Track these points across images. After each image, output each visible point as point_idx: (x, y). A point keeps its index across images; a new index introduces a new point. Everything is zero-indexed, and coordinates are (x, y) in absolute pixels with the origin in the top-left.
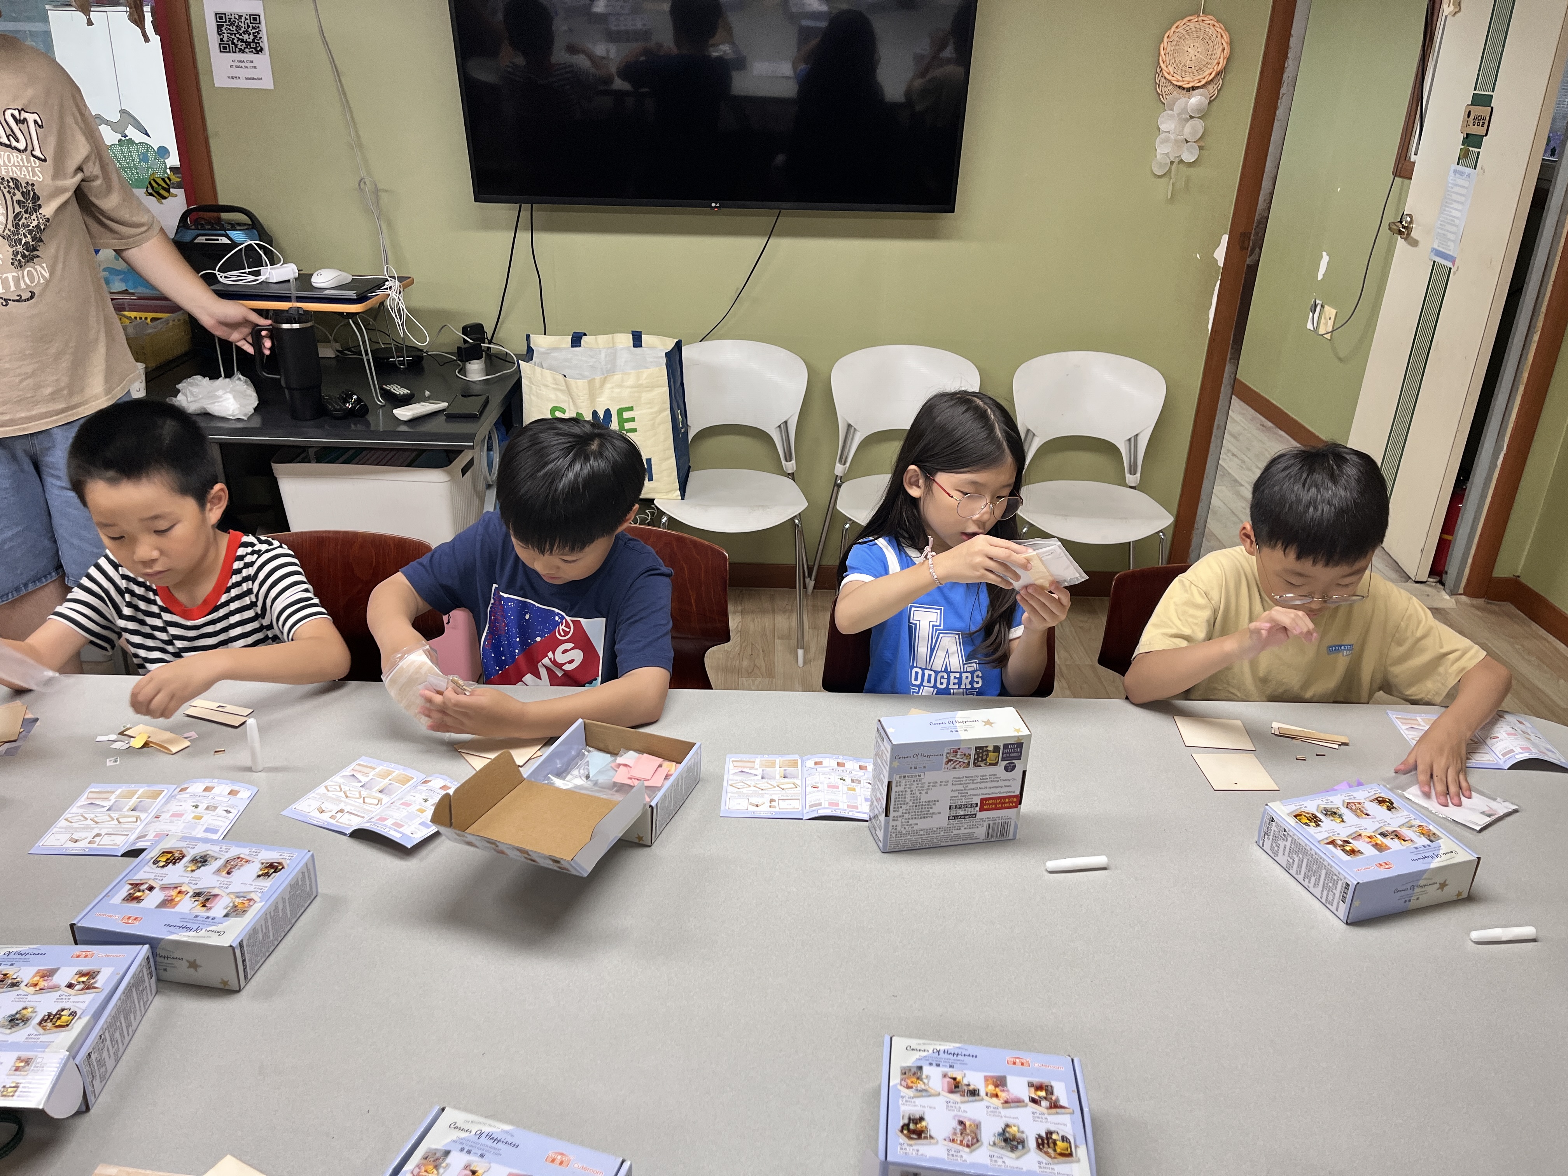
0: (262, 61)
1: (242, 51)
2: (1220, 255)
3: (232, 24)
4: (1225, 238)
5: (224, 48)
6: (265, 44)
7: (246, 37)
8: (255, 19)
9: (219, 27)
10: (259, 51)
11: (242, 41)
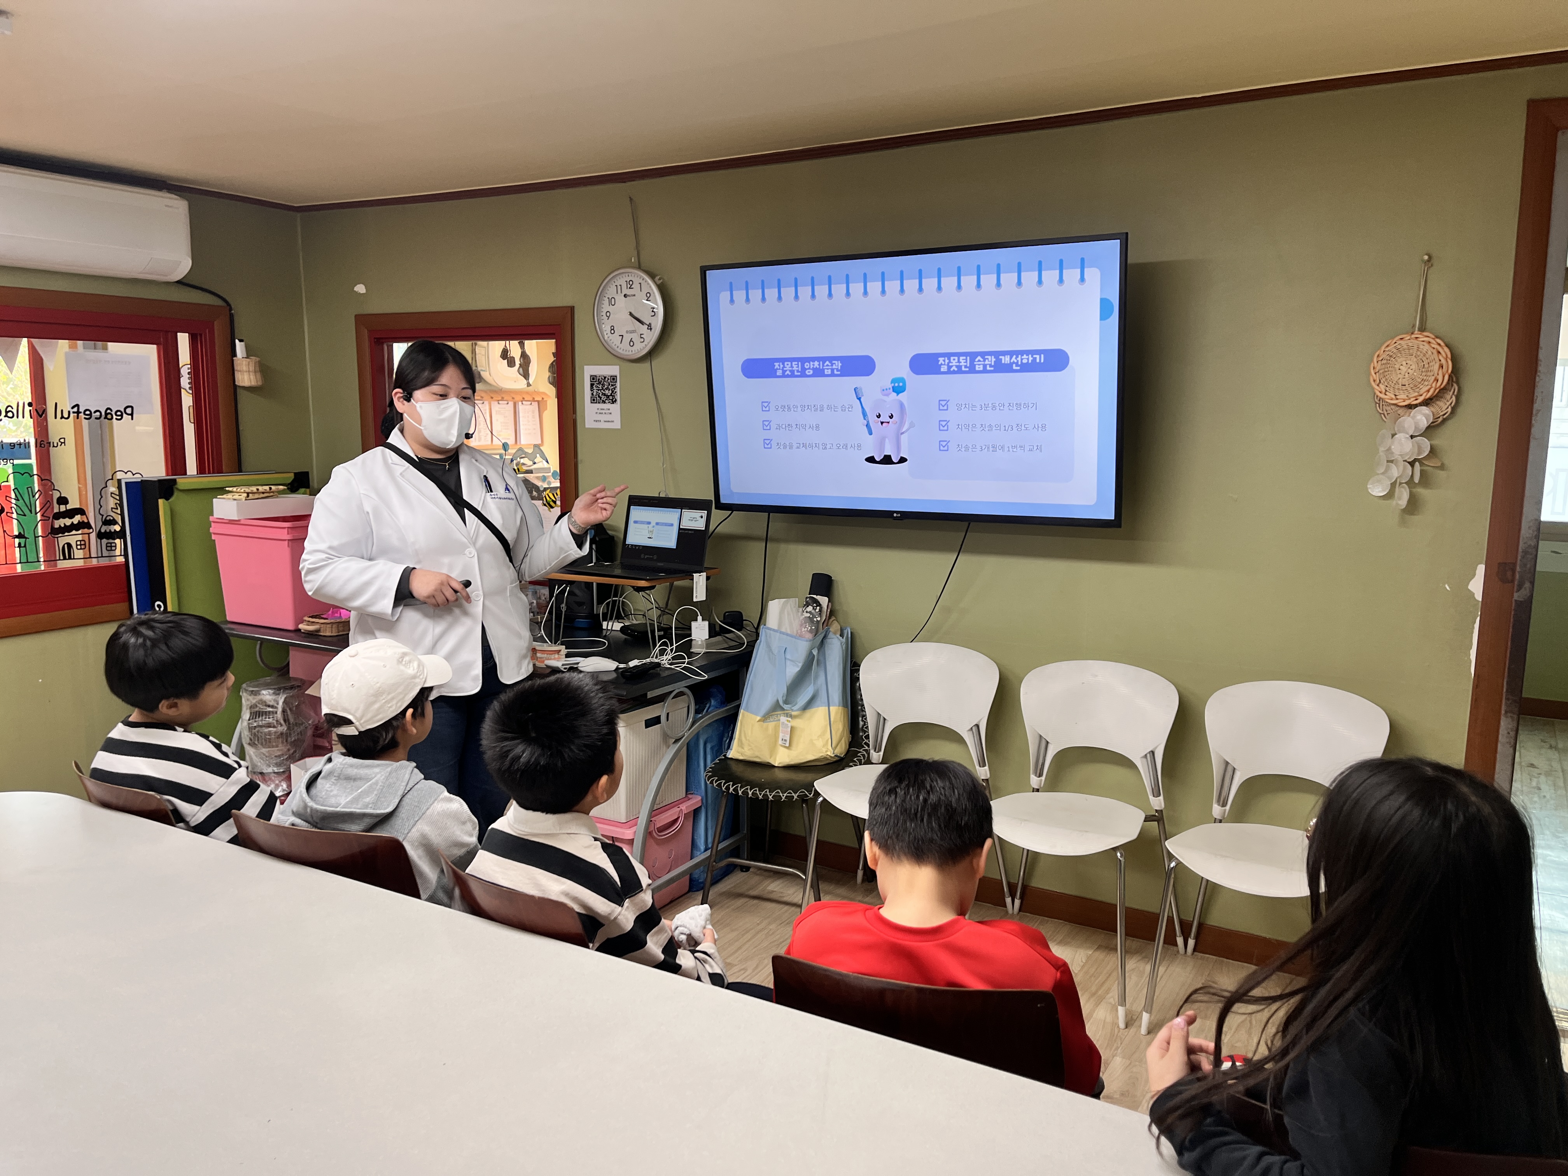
0: (615, 408)
1: (604, 402)
2: (1477, 586)
3: (599, 383)
4: (1481, 569)
5: (593, 401)
6: (618, 397)
7: (607, 392)
8: (614, 379)
9: (592, 385)
10: (614, 402)
11: (604, 395)
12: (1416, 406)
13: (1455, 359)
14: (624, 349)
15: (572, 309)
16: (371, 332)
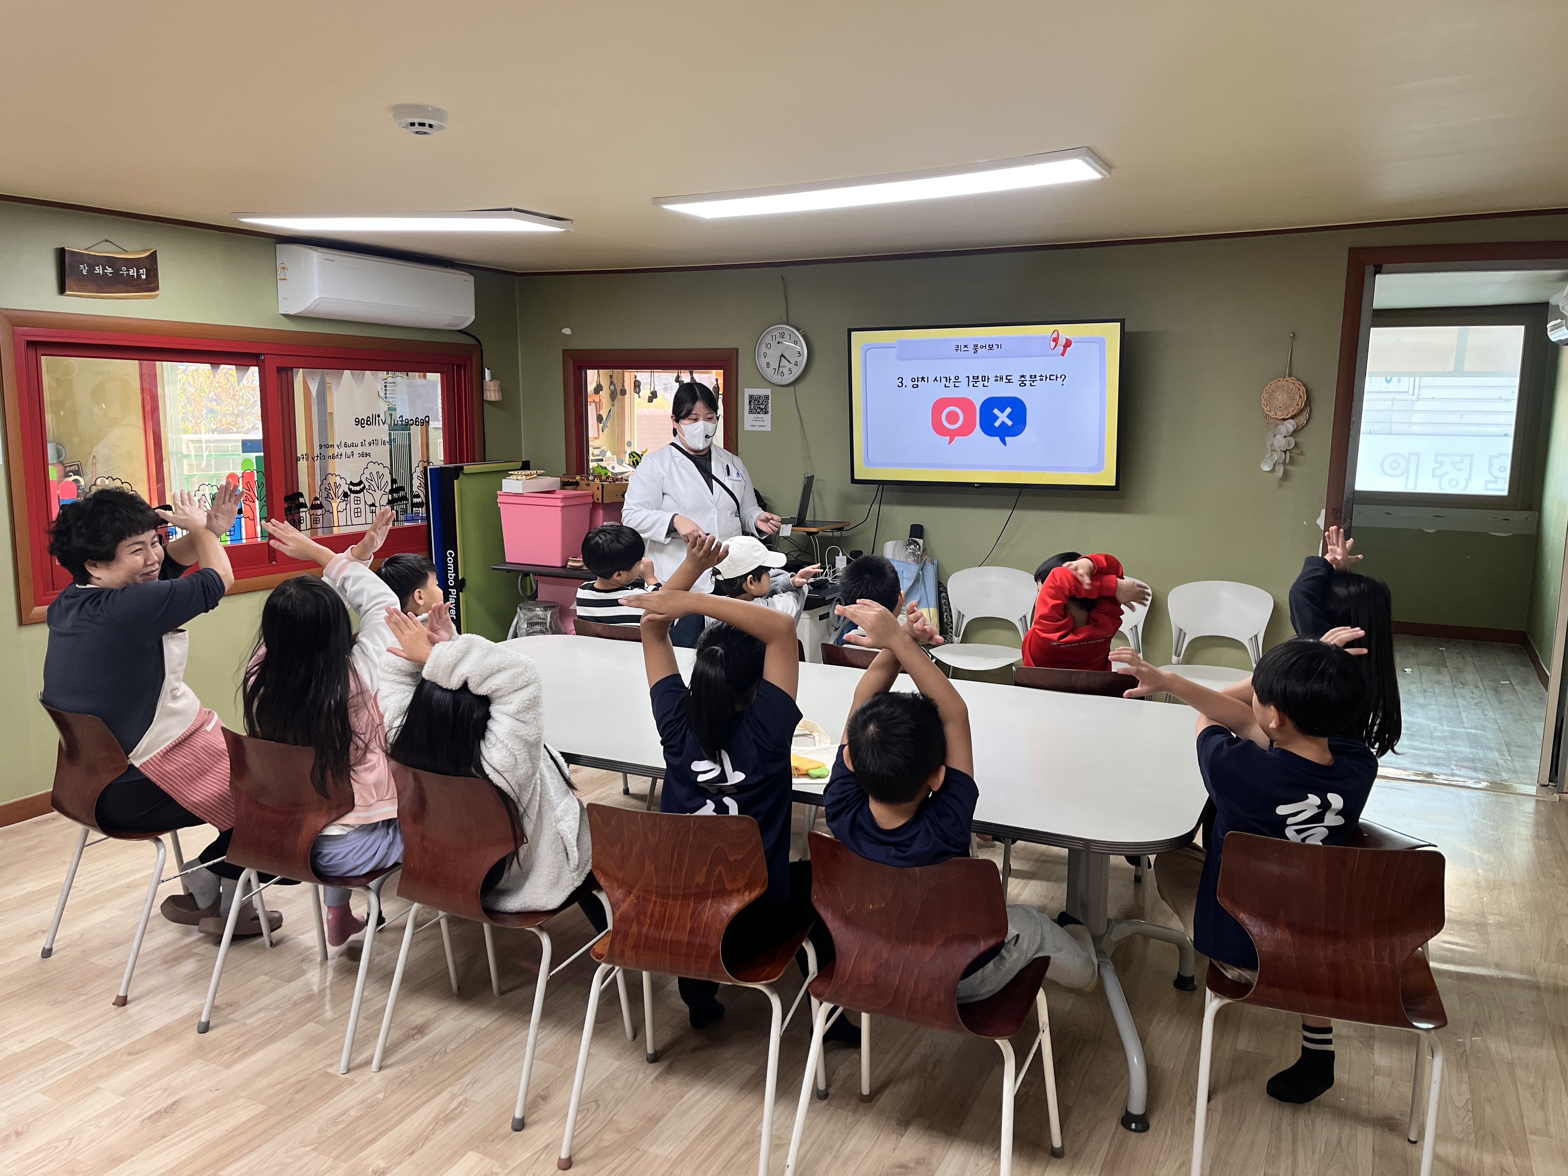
0: (767, 418)
1: (759, 413)
2: (1321, 522)
3: (756, 400)
4: (1323, 511)
5: (751, 412)
6: (770, 410)
8: (766, 398)
9: (750, 402)
10: (766, 413)
11: (760, 408)
12: (1287, 419)
13: (1308, 392)
14: (777, 379)
15: (737, 349)
16: (575, 363)
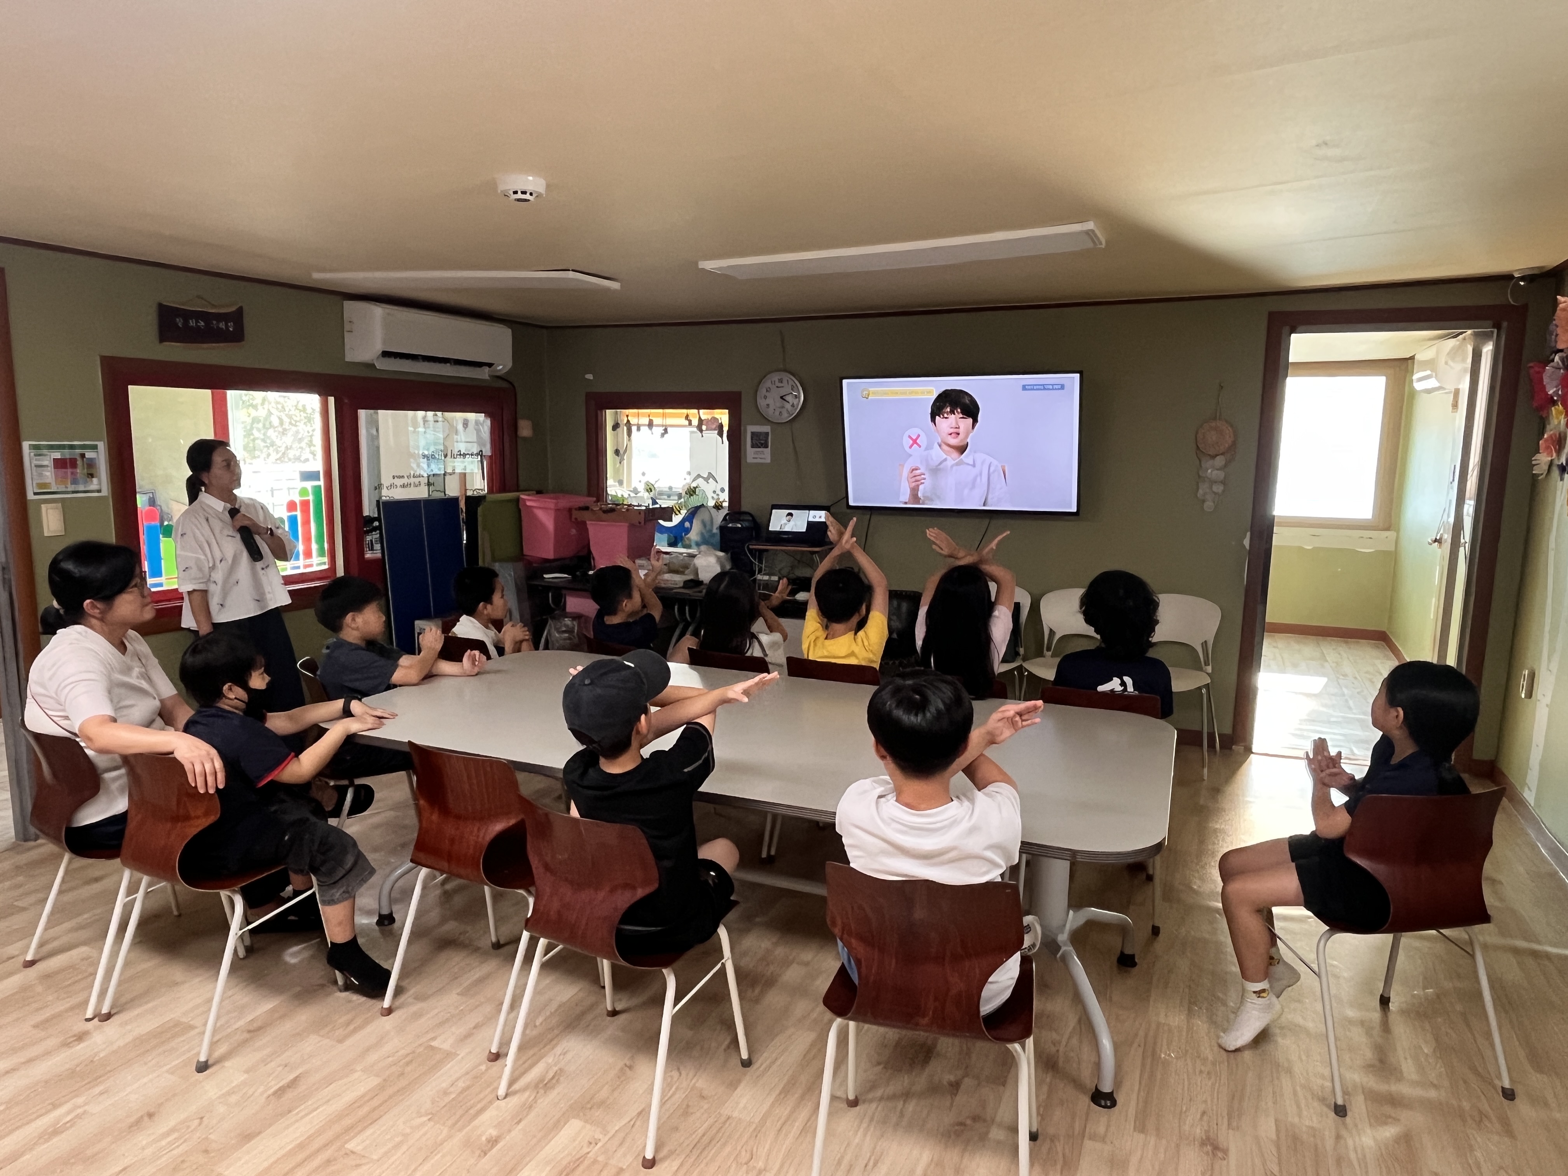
0: (767, 451)
1: (760, 447)
2: (1247, 542)
3: (757, 436)
4: (1248, 534)
5: (753, 447)
6: (769, 445)
7: (762, 441)
8: (767, 434)
9: (752, 437)
10: (767, 447)
11: (760, 443)
12: (1218, 455)
14: (775, 418)
15: (740, 391)
16: (595, 403)
